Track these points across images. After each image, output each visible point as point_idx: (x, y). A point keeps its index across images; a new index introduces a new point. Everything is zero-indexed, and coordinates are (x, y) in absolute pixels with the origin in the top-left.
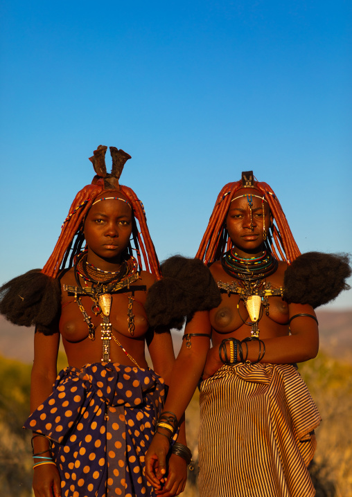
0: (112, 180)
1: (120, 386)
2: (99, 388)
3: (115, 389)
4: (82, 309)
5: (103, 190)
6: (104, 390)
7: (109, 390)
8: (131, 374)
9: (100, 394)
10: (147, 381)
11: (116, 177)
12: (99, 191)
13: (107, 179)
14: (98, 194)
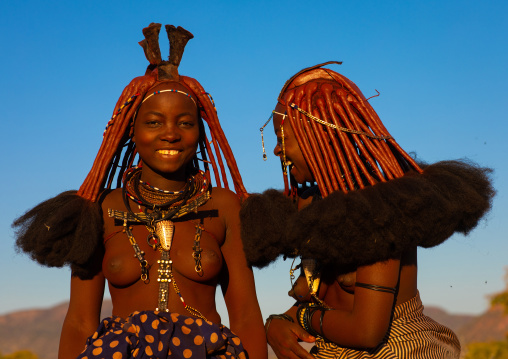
0: (168, 68)
1: (176, 341)
2: (148, 344)
3: (169, 346)
4: (132, 241)
5: (156, 80)
6: (154, 346)
7: (161, 347)
8: (194, 327)
9: (149, 352)
10: (214, 338)
11: (174, 64)
12: (151, 83)
13: (162, 67)
14: (149, 87)
